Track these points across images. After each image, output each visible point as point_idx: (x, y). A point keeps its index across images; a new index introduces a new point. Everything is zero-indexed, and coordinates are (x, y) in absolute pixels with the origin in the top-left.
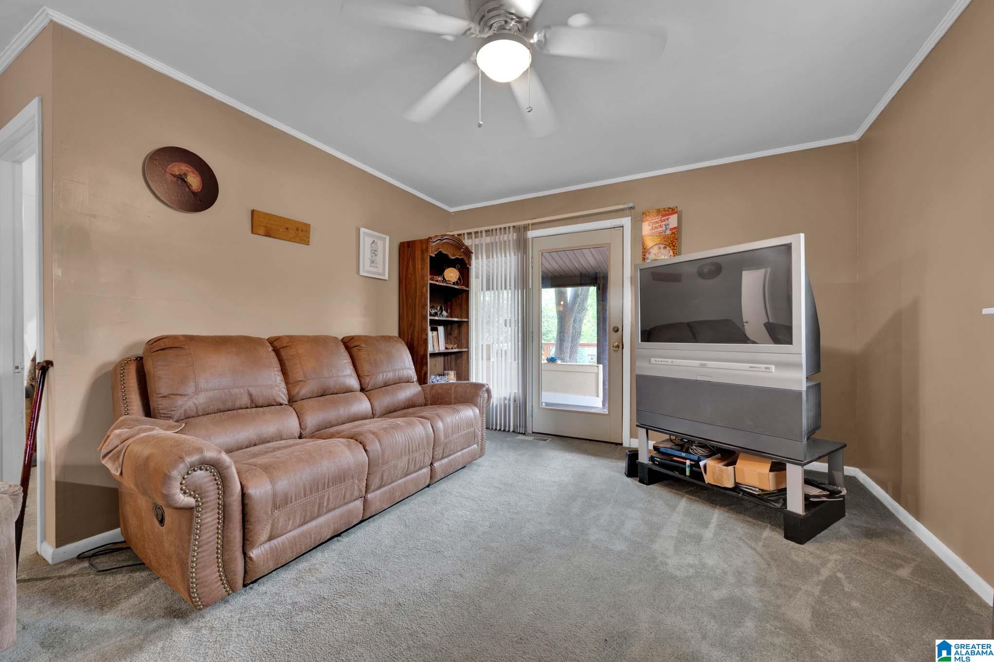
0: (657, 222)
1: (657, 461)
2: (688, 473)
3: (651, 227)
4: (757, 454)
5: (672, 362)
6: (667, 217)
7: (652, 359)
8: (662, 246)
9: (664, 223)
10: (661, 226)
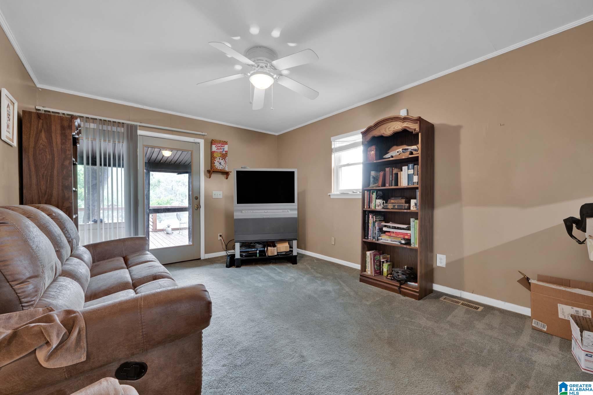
0: (219, 147)
1: (244, 255)
2: (258, 256)
3: (216, 148)
4: (282, 241)
5: (253, 212)
6: (224, 145)
7: (243, 211)
8: (221, 158)
9: (222, 148)
10: (221, 149)
